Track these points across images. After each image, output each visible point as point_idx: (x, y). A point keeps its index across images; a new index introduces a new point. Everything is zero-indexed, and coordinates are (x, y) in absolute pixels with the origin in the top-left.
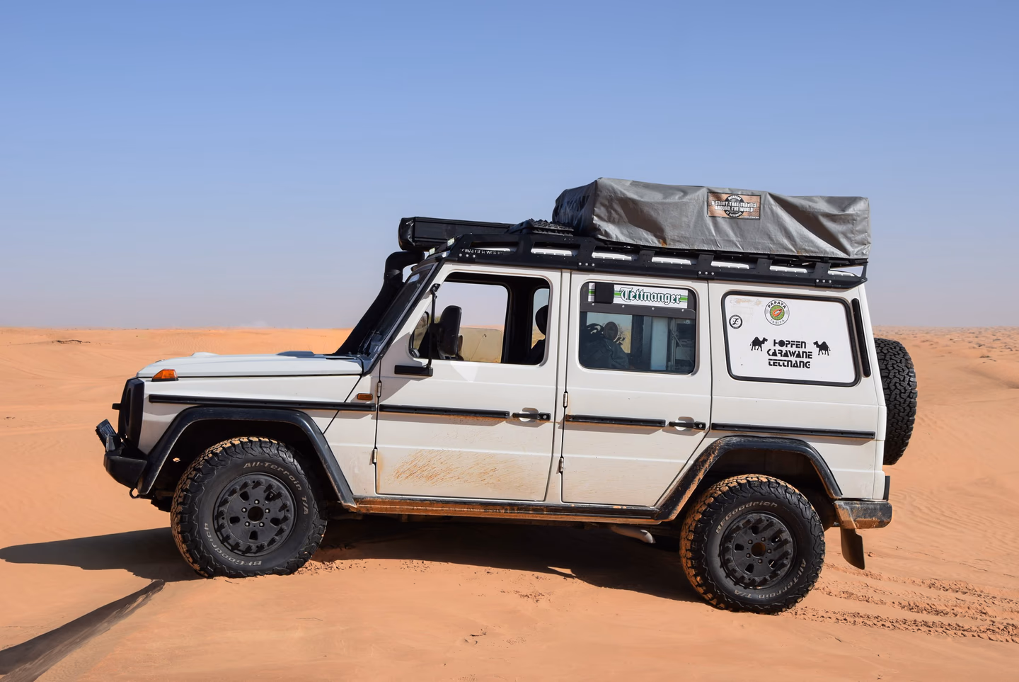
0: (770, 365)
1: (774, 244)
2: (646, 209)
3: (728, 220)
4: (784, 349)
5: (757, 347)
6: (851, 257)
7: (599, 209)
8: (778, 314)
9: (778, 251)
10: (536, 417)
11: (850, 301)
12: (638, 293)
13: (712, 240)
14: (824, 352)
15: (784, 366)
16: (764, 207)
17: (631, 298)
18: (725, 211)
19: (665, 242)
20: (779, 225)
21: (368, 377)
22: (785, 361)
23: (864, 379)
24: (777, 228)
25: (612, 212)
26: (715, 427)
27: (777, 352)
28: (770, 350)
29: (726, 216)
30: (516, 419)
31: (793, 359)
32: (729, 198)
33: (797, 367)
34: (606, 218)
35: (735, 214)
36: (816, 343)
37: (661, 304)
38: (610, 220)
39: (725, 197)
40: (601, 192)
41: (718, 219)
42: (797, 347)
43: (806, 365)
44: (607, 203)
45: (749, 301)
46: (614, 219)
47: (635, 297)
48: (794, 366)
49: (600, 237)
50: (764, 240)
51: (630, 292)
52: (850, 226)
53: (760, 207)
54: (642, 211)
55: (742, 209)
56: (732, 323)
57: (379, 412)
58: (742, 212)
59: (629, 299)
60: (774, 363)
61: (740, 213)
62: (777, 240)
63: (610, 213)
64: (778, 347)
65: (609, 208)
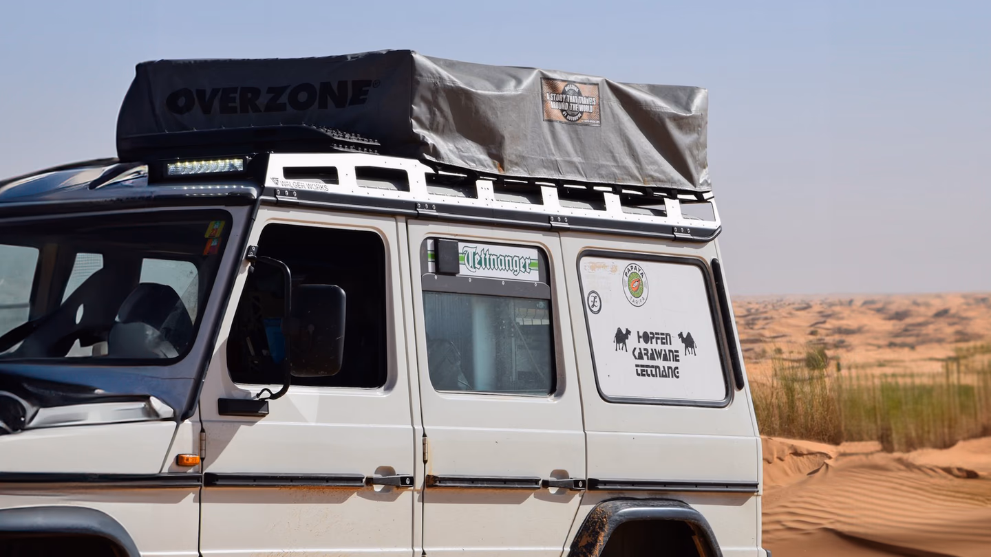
0: (638, 375)
1: (618, 167)
2: (483, 108)
3: (565, 125)
4: (649, 346)
5: (621, 345)
6: (697, 189)
7: (419, 106)
8: (636, 287)
9: (623, 179)
10: (393, 483)
11: (709, 263)
12: (483, 256)
13: (552, 162)
14: (690, 349)
15: (653, 376)
16: (603, 104)
17: (477, 265)
18: (562, 111)
19: (502, 166)
20: (621, 134)
21: (187, 421)
22: (652, 367)
23: (737, 393)
24: (619, 140)
25: (437, 113)
26: (592, 484)
27: (643, 352)
28: (635, 349)
29: (565, 120)
30: (370, 487)
31: (659, 362)
32: (567, 89)
33: (665, 376)
34: (427, 123)
35: (574, 116)
36: (681, 335)
37: (509, 275)
38: (433, 128)
39: (561, 86)
40: (421, 75)
41: (555, 124)
42: (663, 343)
43: (674, 372)
44: (429, 96)
45: (604, 266)
46: (438, 123)
47: (480, 263)
48: (663, 376)
49: (428, 157)
50: (608, 161)
51: (475, 254)
52: (695, 136)
53: (599, 105)
54: (477, 112)
55: (581, 109)
56: (591, 304)
57: (203, 488)
58: (582, 113)
59: (475, 268)
60: (642, 371)
61: (580, 115)
62: (622, 162)
63: (432, 113)
64: (643, 345)
65: (432, 105)
